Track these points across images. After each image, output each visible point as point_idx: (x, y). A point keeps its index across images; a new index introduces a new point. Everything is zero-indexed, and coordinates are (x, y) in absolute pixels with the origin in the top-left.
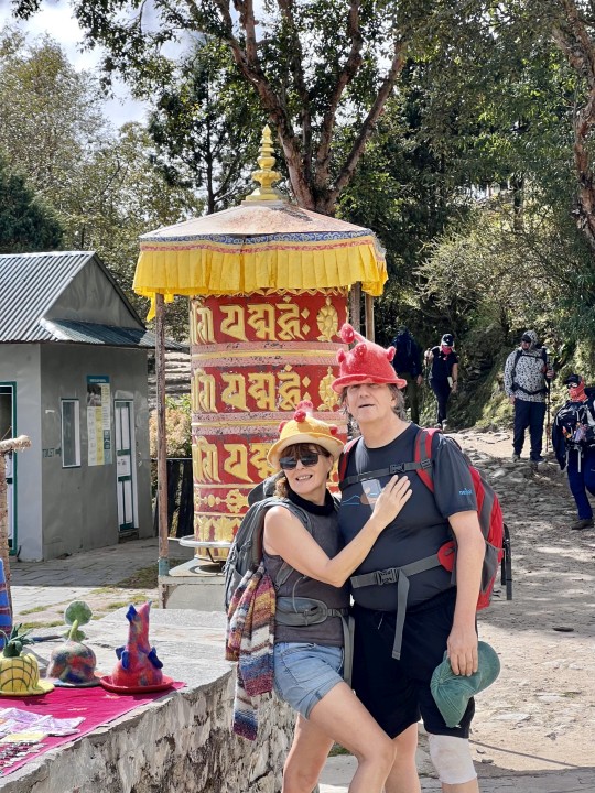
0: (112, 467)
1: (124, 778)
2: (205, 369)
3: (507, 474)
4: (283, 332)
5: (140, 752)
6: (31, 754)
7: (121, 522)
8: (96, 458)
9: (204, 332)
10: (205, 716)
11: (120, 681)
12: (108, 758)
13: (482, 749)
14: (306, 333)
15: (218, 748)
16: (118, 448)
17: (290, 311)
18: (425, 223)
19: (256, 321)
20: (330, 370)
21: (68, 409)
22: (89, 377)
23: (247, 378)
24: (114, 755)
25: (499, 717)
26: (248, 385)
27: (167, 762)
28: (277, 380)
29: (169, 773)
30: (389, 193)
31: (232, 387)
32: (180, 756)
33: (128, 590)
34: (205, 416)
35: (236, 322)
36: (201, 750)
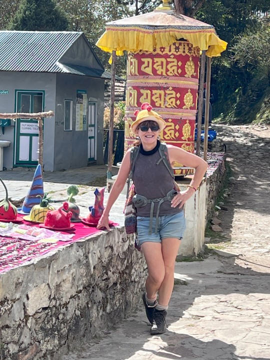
0: (86, 132)
1: (91, 261)
2: (133, 87)
3: (265, 145)
4: (169, 72)
5: (98, 251)
6: (52, 248)
7: (89, 157)
8: (79, 127)
9: (133, 70)
10: (127, 239)
11: (90, 221)
12: (84, 252)
13: (247, 263)
14: (180, 73)
15: (132, 253)
16: (89, 123)
17: (173, 62)
18: (236, 27)
19: (157, 66)
20: (189, 90)
21: (68, 104)
22: (78, 91)
23: (152, 92)
24: (87, 251)
25: (255, 250)
26: (152, 95)
27: (109, 256)
28: (165, 94)
29: (110, 261)
30: (220, 12)
31: (145, 96)
32: (115, 255)
33: (91, 187)
34: (132, 108)
35: (148, 66)
36: (124, 253)
